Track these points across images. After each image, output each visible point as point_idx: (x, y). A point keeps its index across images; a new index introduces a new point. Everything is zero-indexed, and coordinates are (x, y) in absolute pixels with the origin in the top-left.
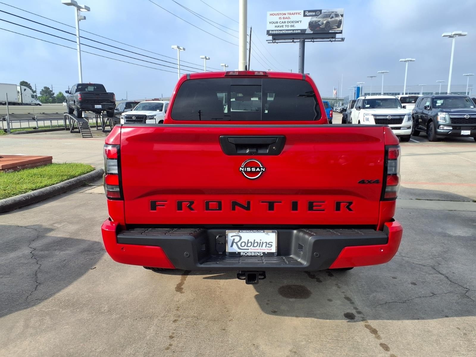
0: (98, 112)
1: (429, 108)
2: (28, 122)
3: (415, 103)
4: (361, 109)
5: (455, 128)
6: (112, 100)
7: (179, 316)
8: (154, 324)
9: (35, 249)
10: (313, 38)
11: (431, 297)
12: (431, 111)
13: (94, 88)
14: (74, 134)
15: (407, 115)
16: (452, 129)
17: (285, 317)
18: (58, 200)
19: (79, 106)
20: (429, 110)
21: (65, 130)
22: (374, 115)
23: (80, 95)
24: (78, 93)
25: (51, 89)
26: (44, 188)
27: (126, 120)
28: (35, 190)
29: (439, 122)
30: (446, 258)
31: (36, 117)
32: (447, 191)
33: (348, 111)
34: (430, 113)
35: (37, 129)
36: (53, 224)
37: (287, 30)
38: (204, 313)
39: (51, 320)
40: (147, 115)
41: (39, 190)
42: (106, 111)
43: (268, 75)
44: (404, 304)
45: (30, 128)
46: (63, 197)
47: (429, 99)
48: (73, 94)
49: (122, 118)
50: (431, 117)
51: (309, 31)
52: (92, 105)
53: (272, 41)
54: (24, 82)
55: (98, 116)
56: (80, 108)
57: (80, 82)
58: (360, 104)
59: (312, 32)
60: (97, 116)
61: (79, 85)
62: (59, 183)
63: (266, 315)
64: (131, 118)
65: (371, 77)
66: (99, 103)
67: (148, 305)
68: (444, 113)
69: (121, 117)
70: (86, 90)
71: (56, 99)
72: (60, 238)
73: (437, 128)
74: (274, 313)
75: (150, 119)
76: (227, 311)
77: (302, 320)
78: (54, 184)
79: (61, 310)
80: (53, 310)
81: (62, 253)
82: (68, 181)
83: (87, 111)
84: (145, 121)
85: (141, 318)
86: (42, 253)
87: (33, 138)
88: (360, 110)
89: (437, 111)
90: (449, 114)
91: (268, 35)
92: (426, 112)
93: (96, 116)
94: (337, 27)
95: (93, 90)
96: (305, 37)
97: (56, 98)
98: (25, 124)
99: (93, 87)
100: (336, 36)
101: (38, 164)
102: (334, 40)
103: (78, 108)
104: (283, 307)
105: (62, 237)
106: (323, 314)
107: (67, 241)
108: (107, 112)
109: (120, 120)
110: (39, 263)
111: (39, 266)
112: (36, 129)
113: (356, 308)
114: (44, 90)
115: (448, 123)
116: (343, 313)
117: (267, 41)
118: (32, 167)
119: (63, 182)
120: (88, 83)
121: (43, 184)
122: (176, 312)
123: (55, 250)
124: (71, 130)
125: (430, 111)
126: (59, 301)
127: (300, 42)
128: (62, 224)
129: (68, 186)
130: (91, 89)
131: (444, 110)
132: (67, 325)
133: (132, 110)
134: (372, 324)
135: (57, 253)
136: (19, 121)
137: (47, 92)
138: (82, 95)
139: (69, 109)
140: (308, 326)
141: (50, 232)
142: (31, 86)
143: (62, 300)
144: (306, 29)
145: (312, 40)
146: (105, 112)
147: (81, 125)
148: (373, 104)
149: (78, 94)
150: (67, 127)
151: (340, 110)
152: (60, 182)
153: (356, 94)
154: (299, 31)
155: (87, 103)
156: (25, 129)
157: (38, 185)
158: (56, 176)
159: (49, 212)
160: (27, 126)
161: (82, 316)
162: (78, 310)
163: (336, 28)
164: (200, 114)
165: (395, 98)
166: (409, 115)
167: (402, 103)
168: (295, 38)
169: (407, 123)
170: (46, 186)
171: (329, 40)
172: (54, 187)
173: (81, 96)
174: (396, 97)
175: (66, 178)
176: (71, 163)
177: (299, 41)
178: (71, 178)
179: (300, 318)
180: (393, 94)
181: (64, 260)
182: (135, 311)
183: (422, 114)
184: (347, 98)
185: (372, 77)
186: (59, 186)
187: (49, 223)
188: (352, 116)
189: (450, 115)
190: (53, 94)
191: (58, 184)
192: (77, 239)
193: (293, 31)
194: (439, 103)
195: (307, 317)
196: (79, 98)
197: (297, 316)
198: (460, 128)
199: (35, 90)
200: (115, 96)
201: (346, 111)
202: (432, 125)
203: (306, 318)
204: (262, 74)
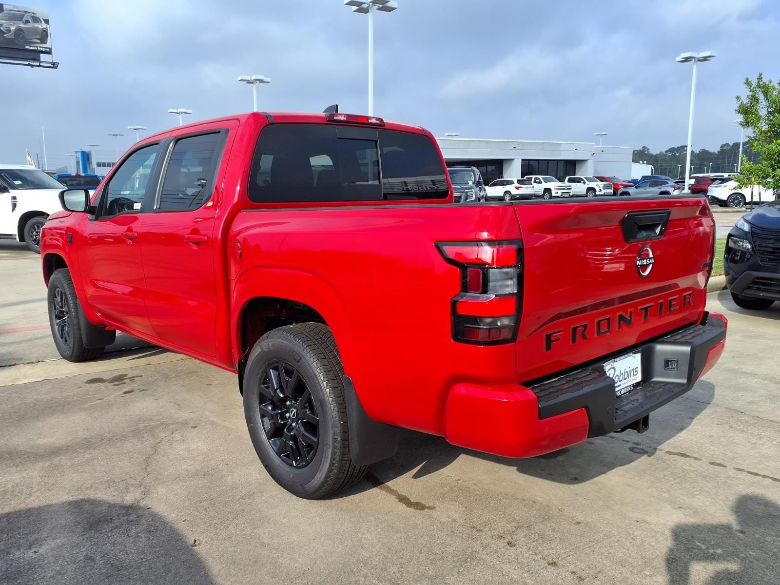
63: (575, 485)
65: (114, 135)
74: (576, 479)
100: (40, 56)
102: (37, 64)
104: (571, 470)
116: (627, 450)
153: (81, 163)
163: (38, 43)
185: (117, 135)
204: (378, 122)
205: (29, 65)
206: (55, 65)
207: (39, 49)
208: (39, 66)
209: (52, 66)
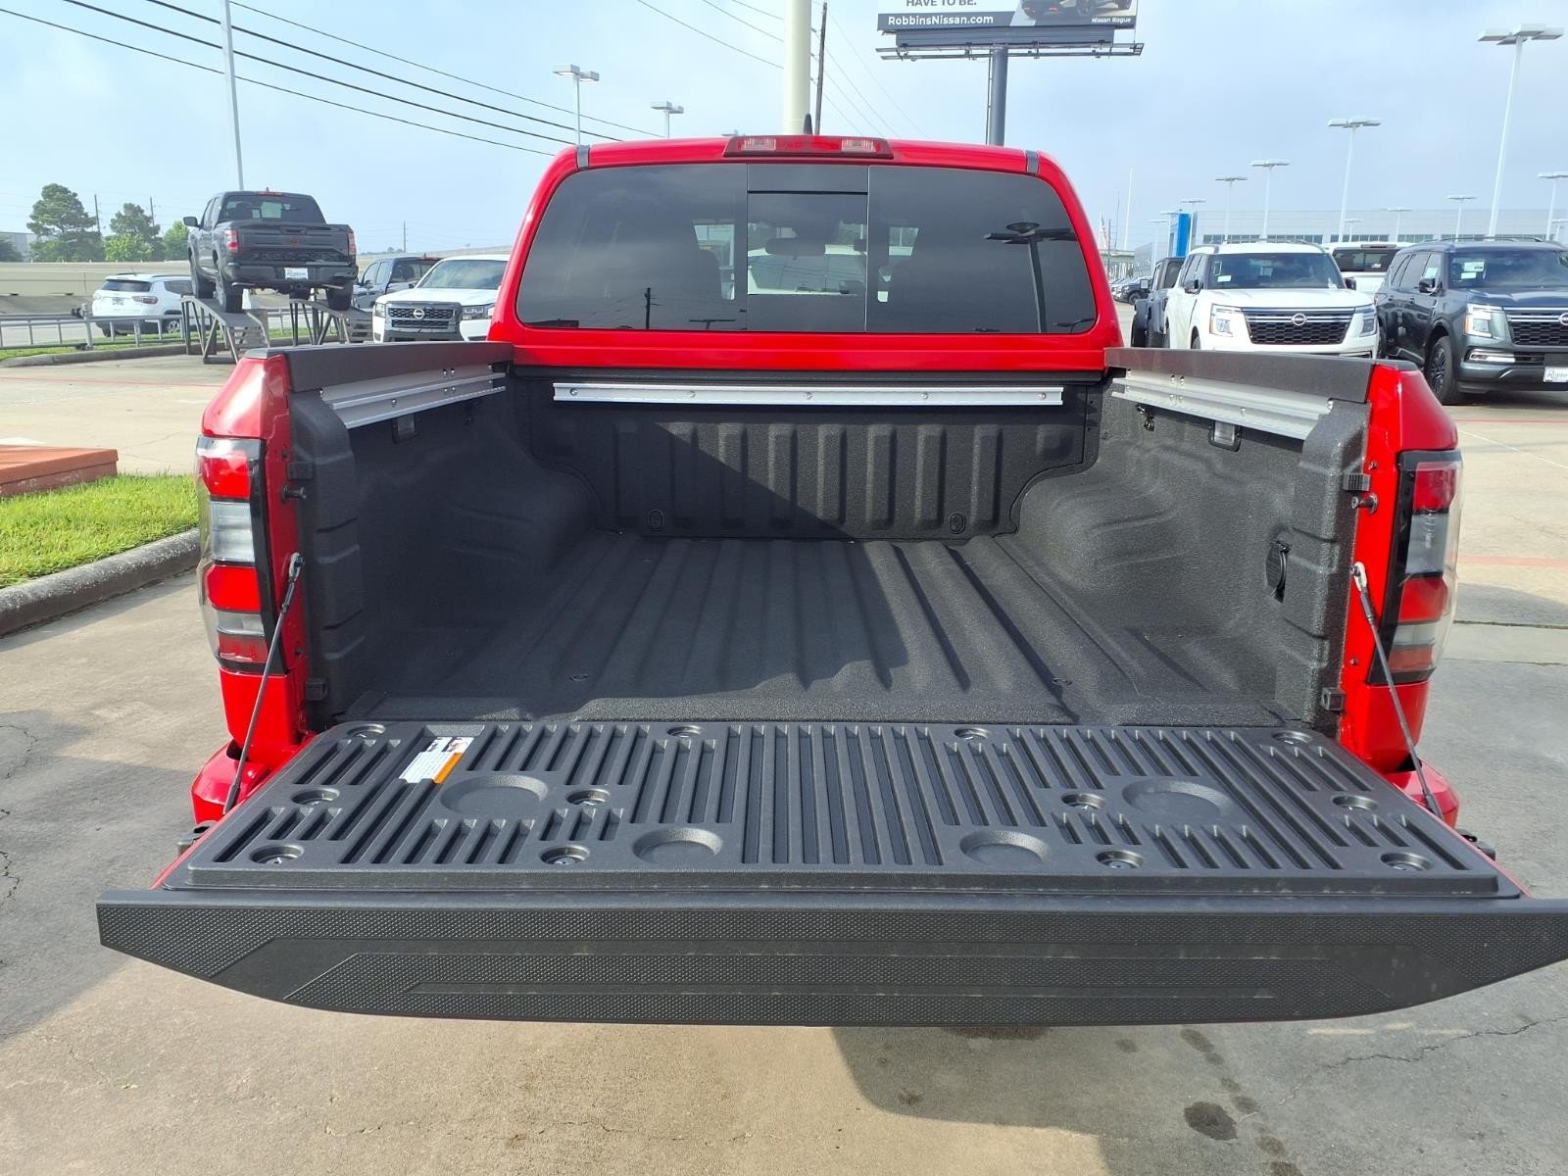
0: (298, 291)
1: (1434, 290)
2: (57, 326)
3: (1385, 270)
4: (1202, 288)
5: (1522, 358)
6: (345, 252)
7: (533, 1119)
8: (432, 1157)
9: (8, 813)
10: (1034, 44)
11: (1517, 1035)
12: (1442, 298)
13: (283, 210)
14: (215, 369)
15: (1360, 312)
16: (1513, 360)
17: (954, 1124)
18: (120, 616)
19: (230, 273)
20: (1434, 294)
21: (185, 353)
22: (1248, 312)
23: (233, 235)
24: (228, 224)
25: (147, 213)
26: (77, 569)
27: (390, 319)
28: (42, 574)
29: (1471, 337)
30: (1552, 862)
31: (83, 309)
32: (1519, 588)
33: (1155, 296)
34: (1439, 307)
35: (89, 349)
36: (94, 709)
37: (948, 15)
38: (631, 1106)
39: (22, 1133)
40: (463, 304)
41: (54, 577)
42: (325, 288)
43: (895, 154)
44: (1419, 1064)
45: (67, 346)
46: (143, 601)
47: (1438, 259)
48: (210, 228)
49: (378, 314)
50: (1442, 320)
51: (1021, 19)
52: (275, 266)
53: (895, 54)
54: (57, 186)
55: (300, 306)
56: (233, 278)
57: (236, 189)
58: (1198, 272)
59: (1033, 23)
60: (296, 305)
61: (229, 197)
62: (132, 551)
63: (879, 1112)
64: (409, 313)
65: (1228, 180)
66: (299, 259)
67: (414, 1064)
68: (1488, 307)
69: (374, 311)
70: (256, 214)
71: (165, 248)
72: (109, 764)
73: (1462, 359)
74: (910, 1103)
75: (473, 318)
76: (724, 1097)
77: (1018, 1136)
78: (112, 554)
79: (67, 1084)
80: (37, 1086)
81: (109, 829)
82: (165, 540)
83: (259, 287)
84: (458, 323)
85: (379, 1123)
86: (33, 828)
87: (70, 382)
88: (1199, 292)
89: (1464, 300)
90: (1505, 308)
91: (881, 32)
92: (1423, 301)
93: (291, 305)
94: (1117, 6)
95: (279, 216)
96: (1009, 40)
97: (163, 244)
98: (46, 334)
99: (280, 206)
100: (1113, 35)
101: (63, 480)
102: (1107, 50)
103: (228, 276)
104: (947, 1079)
105: (118, 763)
106: (1103, 1111)
107: (133, 777)
108: (330, 293)
109: (371, 321)
110: (13, 871)
111: (10, 883)
112: (84, 349)
113: (1230, 1084)
114: (123, 214)
115: (1501, 342)
116: (1183, 1106)
117: (878, 50)
118: (43, 490)
119: (149, 546)
120: (261, 189)
121: (70, 555)
122: (521, 1098)
123: (84, 816)
124: (204, 353)
125: (1437, 298)
126: (65, 1043)
127: (989, 55)
128: (128, 709)
129: (166, 562)
130: (271, 211)
131: (1490, 296)
132: (82, 1158)
133: (411, 286)
134: (1299, 1159)
135: (88, 828)
136: (26, 322)
137: (135, 220)
138: (240, 230)
139: (199, 279)
140: (1046, 1165)
141: (78, 739)
142: (80, 203)
143: (79, 1039)
144: (1013, 13)
145: (1034, 51)
146: (322, 292)
147: (237, 338)
148: (1242, 272)
149: (226, 230)
150: (193, 344)
151: (1123, 291)
152: (136, 546)
153: (1176, 237)
154: (989, 19)
155: (257, 259)
156: (49, 350)
157: (53, 557)
158: (124, 522)
159: (84, 660)
160: (56, 340)
161: (146, 1113)
162: (134, 1086)
163: (1115, 9)
164: (648, 301)
165: (1320, 252)
166: (1366, 312)
167: (1342, 271)
168: (973, 42)
169: (1359, 339)
170: (82, 561)
171: (1089, 50)
172: (113, 566)
173: (235, 236)
174: (1321, 249)
175: (159, 532)
176: (185, 475)
177: (987, 52)
178: (179, 532)
179: (1012, 1129)
180: (1309, 239)
181: (112, 862)
182: (360, 1093)
183: (1407, 307)
184: (1146, 253)
185: (1233, 179)
186: (130, 559)
187: (77, 704)
188: (1170, 312)
189: (1507, 312)
190: (156, 229)
191: (128, 554)
192: (173, 772)
193: (969, 19)
194: (1471, 269)
195: (1038, 1125)
196: (229, 242)
197: (1001, 1121)
198: (1543, 358)
199: (95, 215)
200: (353, 237)
201: (1147, 297)
202: (1444, 347)
203: (1037, 1131)
204: (872, 149)
205: (1094, 53)
206: (1136, 49)
207: (1114, 20)
208: (1110, 54)
209: (1132, 51)
